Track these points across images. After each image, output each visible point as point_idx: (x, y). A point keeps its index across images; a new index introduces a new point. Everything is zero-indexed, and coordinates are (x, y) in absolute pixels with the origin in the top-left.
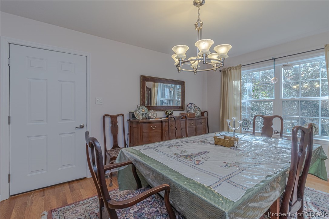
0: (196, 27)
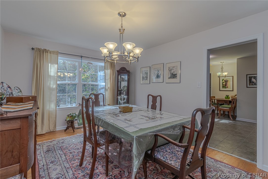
0: (120, 31)
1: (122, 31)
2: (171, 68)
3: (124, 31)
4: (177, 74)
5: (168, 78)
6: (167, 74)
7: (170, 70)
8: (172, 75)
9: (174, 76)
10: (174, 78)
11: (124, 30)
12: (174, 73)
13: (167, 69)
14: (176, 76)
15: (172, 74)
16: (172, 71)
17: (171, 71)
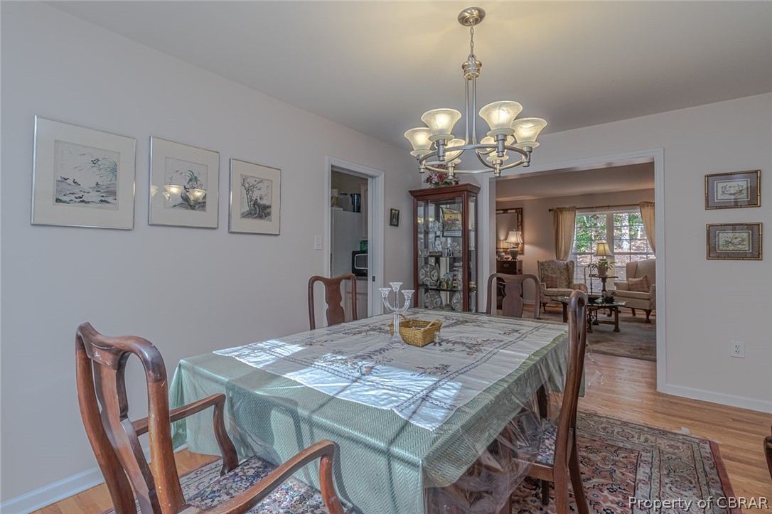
1: (472, 70)
2: (252, 181)
3: (479, 70)
4: (269, 207)
5: (239, 216)
6: (236, 201)
7: (247, 186)
8: (256, 209)
9: (260, 211)
10: (260, 217)
11: (481, 65)
12: (262, 203)
13: (237, 182)
14: (268, 211)
15: (256, 203)
16: (256, 195)
17: (253, 192)
